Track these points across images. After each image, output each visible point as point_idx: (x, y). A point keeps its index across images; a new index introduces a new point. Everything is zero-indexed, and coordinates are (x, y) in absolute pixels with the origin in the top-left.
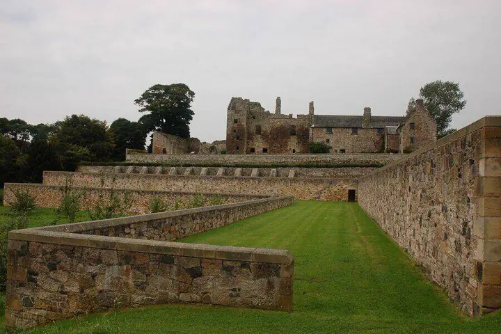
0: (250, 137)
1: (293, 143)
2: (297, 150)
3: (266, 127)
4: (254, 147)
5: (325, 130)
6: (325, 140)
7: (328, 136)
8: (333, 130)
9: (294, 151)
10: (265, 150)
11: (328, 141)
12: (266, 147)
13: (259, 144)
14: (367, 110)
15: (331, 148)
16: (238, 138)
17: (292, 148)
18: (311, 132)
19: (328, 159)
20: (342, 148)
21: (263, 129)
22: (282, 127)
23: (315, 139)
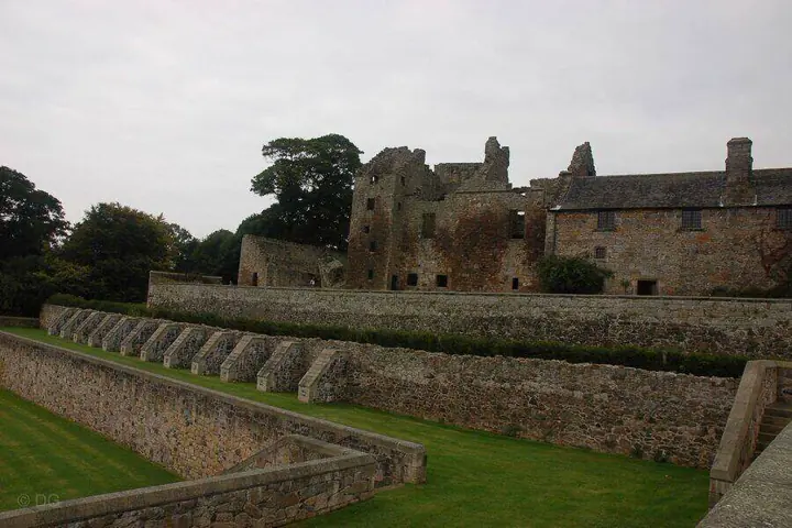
0: (407, 245)
1: (514, 262)
2: (526, 282)
3: (448, 216)
4: (414, 270)
5: (592, 219)
6: (591, 249)
7: (600, 238)
8: (619, 218)
9: (516, 284)
10: (442, 281)
11: (600, 252)
12: (442, 270)
13: (428, 264)
14: (740, 149)
15: (609, 274)
16: (373, 247)
17: (511, 273)
18: (550, 228)
19: (536, 313)
20: (647, 274)
21: (440, 222)
22: (488, 215)
23: (560, 245)
